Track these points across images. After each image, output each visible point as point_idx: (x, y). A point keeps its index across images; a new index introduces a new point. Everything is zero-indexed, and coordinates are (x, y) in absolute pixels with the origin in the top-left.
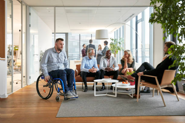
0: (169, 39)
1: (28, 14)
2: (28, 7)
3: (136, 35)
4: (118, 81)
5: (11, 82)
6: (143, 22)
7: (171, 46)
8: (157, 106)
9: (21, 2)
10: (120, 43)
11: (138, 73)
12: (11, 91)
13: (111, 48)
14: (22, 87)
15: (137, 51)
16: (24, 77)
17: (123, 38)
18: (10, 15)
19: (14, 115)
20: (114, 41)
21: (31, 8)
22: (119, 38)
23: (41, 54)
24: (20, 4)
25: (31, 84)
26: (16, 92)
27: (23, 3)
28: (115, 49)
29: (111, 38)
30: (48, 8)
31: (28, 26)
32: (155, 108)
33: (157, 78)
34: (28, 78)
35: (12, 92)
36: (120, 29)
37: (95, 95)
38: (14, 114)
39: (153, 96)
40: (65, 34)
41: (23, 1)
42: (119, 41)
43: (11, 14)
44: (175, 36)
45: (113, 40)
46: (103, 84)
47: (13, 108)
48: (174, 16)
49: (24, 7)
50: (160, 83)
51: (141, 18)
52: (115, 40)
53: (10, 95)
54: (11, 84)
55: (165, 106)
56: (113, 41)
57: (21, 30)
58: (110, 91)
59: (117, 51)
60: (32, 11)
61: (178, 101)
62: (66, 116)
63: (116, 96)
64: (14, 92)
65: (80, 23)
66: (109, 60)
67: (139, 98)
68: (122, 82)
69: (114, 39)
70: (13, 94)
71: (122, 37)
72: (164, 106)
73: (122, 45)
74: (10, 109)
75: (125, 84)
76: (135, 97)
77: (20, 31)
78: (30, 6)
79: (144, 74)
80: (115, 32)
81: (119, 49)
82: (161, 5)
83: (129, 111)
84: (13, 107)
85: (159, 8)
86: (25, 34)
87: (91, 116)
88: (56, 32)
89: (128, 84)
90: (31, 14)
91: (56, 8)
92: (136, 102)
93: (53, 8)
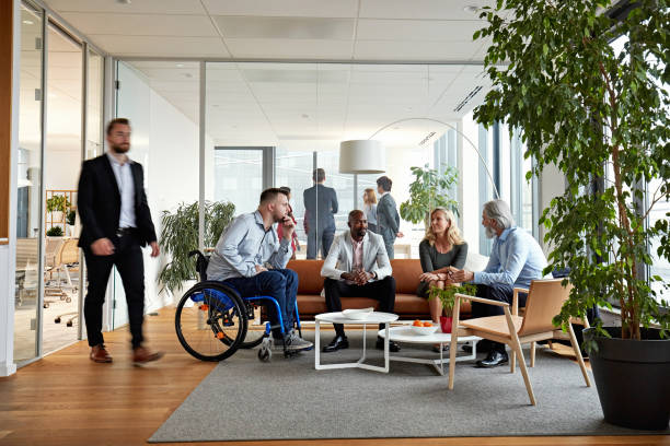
1: (111, 86)
2: (110, 61)
4: (397, 317)
5: (34, 321)
8: (507, 402)
9: (84, 45)
10: (444, 186)
12: (33, 352)
13: (414, 201)
14: (80, 339)
18: (36, 91)
20: (426, 178)
21: (122, 65)
23: (164, 223)
24: (79, 50)
25: (117, 326)
26: (54, 354)
27: (90, 49)
29: (412, 169)
30: (180, 65)
32: (495, 411)
35: (38, 355)
37: (318, 367)
39: (512, 371)
40: (261, 152)
41: (91, 42)
42: (440, 179)
43: (39, 87)
45: (419, 173)
46: (339, 328)
49: (95, 63)
52: (428, 175)
53: (27, 366)
54: (33, 329)
55: (532, 404)
56: (422, 177)
58: (375, 354)
60: (125, 73)
61: (588, 386)
62: (182, 439)
63: (386, 369)
64: (43, 355)
65: (305, 116)
68: (412, 322)
69: (423, 170)
70: (40, 361)
72: (529, 403)
75: (421, 329)
78: (117, 59)
85: (504, 74)
89: (432, 327)
90: (121, 85)
91: (208, 64)
92: (447, 389)
93: (197, 64)
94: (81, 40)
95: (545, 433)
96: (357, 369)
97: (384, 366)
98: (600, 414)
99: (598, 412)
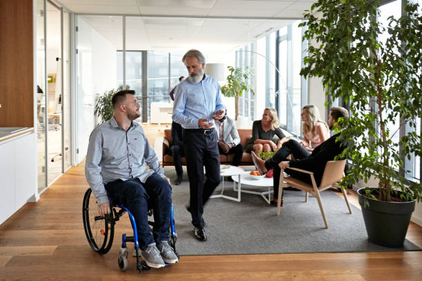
0: (336, 104)
1: (74, 29)
3: (277, 74)
5: (43, 168)
6: (290, 42)
7: (340, 119)
8: (312, 226)
9: (61, 9)
10: (246, 77)
11: (280, 162)
13: (230, 85)
14: (63, 172)
15: (278, 95)
16: (67, 149)
17: (251, 66)
18: (42, 40)
19: (57, 249)
20: (236, 73)
21: (79, 18)
22: (243, 68)
23: (96, 100)
24: (59, 12)
25: (79, 162)
26: (53, 184)
27: (64, 10)
28: (237, 88)
29: (228, 67)
30: (110, 17)
31: (74, 52)
32: (309, 233)
33: (314, 175)
34: (75, 151)
35: (47, 186)
36: (246, 47)
38: (56, 247)
39: (306, 201)
40: (140, 53)
41: (64, 7)
42: (243, 72)
44: (346, 101)
45: (232, 70)
47: (53, 231)
48: (344, 74)
49: (66, 16)
50: (319, 185)
51: (286, 33)
52: (238, 71)
53: (43, 193)
54: (43, 171)
55: (326, 228)
56: (234, 73)
57: (60, 57)
59: (241, 92)
60: (81, 22)
61: (351, 213)
63: (239, 199)
64: (50, 185)
65: (171, 39)
66: (222, 124)
67: (281, 206)
69: (234, 68)
70: (48, 190)
71: (249, 64)
72: (324, 226)
73: (249, 81)
74: (47, 231)
76: (274, 204)
77: (57, 59)
78: (75, 14)
79: (290, 167)
80: (236, 52)
81: (244, 88)
82: (322, 46)
83: (263, 239)
84: (52, 228)
85: (318, 50)
86: (68, 65)
87: (196, 253)
88: (127, 49)
90: (79, 29)
91: (127, 17)
92: (276, 215)
93: (121, 17)
94: (59, 6)
95: (342, 250)
96: (221, 198)
97: (237, 197)
98: (365, 235)
99: (364, 234)
